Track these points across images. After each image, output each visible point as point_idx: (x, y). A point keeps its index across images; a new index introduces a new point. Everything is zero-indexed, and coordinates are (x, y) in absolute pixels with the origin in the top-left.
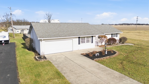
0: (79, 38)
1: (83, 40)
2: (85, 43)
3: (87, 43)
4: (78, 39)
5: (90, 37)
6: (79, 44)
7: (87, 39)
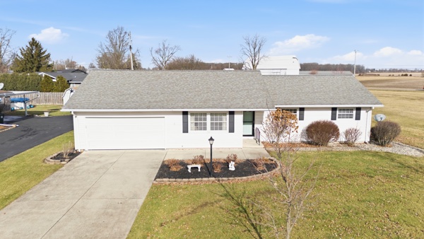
0: (185, 113)
1: (201, 120)
2: (205, 129)
3: (212, 129)
4: (181, 117)
5: (224, 114)
6: (185, 130)
7: (212, 119)
